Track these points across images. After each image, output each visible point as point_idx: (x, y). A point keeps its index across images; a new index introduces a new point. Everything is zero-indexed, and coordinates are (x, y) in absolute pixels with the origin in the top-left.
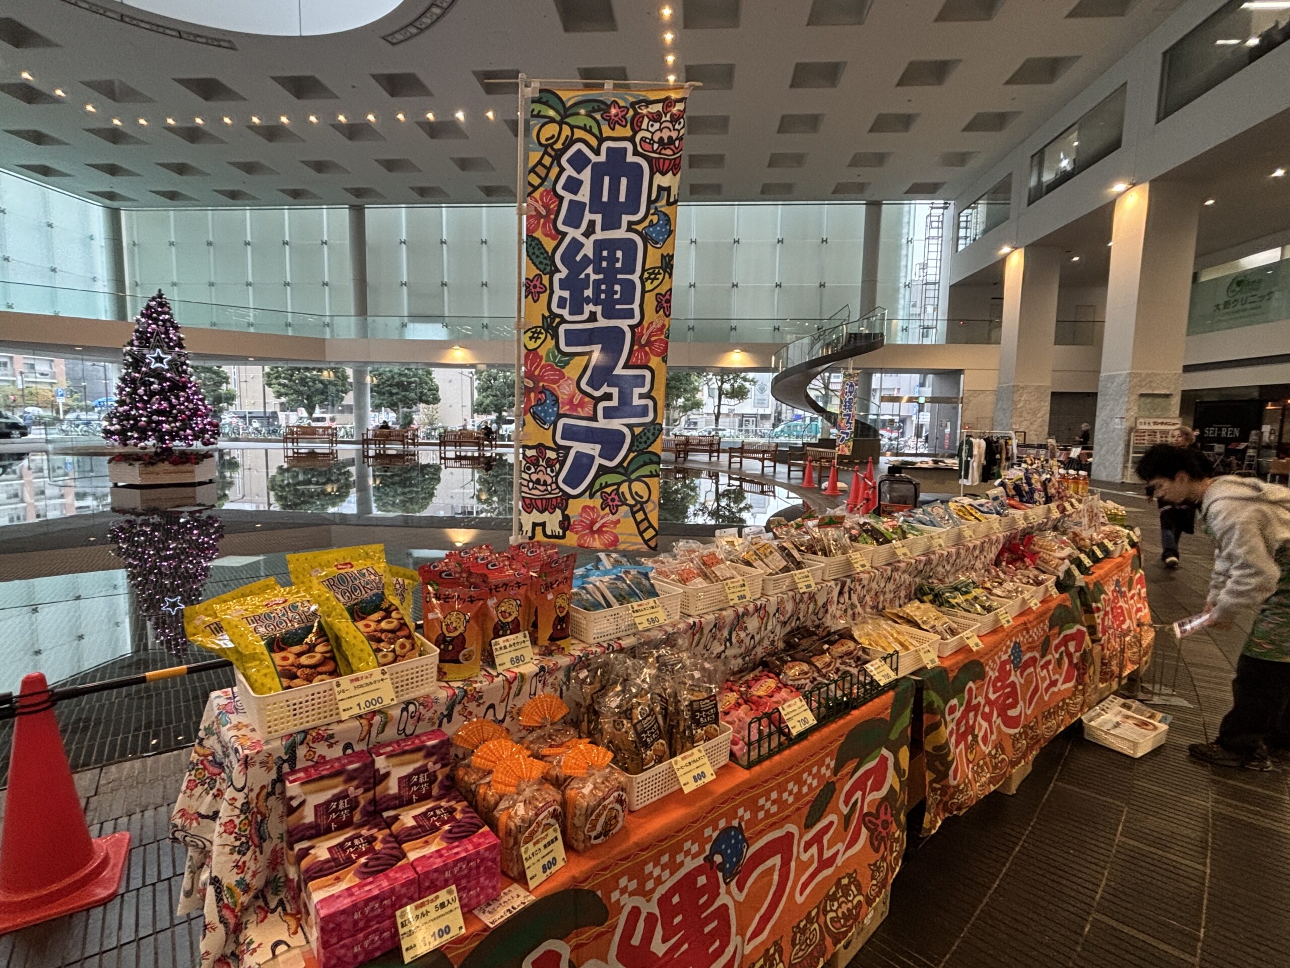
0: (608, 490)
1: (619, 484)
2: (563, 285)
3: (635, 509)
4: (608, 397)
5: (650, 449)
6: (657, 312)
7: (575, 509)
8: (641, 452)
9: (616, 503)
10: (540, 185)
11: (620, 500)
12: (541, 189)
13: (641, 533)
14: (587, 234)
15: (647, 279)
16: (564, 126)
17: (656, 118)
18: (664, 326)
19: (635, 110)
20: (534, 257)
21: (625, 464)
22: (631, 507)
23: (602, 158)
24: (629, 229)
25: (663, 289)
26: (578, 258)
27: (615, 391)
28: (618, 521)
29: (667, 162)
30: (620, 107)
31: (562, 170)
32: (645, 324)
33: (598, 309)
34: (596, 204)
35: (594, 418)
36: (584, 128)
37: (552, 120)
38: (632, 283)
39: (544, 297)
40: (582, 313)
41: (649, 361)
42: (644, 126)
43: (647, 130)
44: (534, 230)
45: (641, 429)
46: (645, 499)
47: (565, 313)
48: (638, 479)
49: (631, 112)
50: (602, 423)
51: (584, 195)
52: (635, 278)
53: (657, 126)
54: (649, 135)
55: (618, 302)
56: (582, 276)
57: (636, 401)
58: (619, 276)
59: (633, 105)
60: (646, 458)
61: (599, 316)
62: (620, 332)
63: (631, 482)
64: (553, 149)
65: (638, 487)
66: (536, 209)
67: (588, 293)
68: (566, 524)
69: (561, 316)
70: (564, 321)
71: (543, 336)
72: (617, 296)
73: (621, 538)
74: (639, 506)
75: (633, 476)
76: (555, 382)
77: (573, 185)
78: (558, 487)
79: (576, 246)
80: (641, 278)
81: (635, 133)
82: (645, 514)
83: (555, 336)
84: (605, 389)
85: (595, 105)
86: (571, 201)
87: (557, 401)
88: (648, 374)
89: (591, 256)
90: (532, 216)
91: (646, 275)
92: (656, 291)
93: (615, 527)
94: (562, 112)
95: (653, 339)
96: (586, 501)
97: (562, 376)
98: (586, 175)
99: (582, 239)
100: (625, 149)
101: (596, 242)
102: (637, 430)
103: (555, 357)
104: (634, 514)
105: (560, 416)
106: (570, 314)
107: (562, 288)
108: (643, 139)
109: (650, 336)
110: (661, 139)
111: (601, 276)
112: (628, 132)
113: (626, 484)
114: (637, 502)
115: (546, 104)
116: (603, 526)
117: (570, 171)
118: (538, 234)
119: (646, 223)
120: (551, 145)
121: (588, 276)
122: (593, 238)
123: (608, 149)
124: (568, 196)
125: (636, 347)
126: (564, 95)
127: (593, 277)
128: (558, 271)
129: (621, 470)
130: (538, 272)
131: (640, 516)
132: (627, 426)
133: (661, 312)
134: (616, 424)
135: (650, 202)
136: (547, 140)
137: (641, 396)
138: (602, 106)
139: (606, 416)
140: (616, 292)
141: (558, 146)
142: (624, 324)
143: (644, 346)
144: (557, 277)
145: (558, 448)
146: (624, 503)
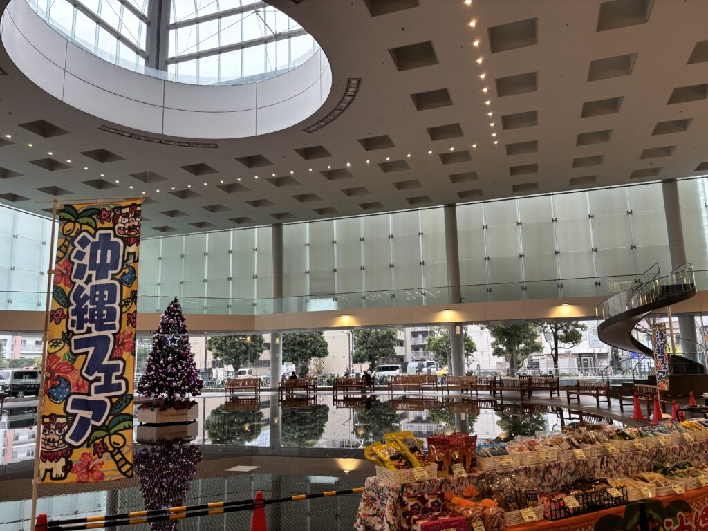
0: (98, 441)
1: (103, 437)
2: (74, 313)
3: (114, 453)
4: (98, 379)
5: (123, 412)
6: (128, 324)
7: (76, 457)
8: (117, 415)
9: (102, 450)
10: (63, 257)
11: (104, 449)
12: (64, 259)
13: (119, 469)
14: (87, 282)
15: (124, 305)
16: (77, 224)
17: (126, 216)
18: (132, 333)
19: (115, 212)
20: (57, 298)
21: (107, 424)
22: (111, 452)
23: (97, 239)
24: (113, 278)
25: (131, 311)
26: (81, 296)
27: (102, 375)
28: (103, 463)
29: (132, 239)
30: (107, 212)
31: (74, 247)
32: (121, 332)
33: (93, 326)
34: (93, 265)
35: (89, 394)
36: (87, 224)
37: (70, 221)
38: (114, 309)
39: (64, 321)
40: (82, 328)
41: (122, 355)
42: (120, 221)
43: (122, 223)
44: (59, 283)
45: (116, 399)
46: (121, 444)
47: (74, 329)
48: (116, 433)
49: (113, 214)
50: (94, 397)
51: (86, 261)
52: (116, 306)
53: (127, 220)
54: (122, 226)
55: (105, 320)
56: (83, 307)
57: (114, 381)
58: (106, 306)
59: (113, 210)
60: (121, 418)
61: (93, 330)
62: (107, 338)
63: (110, 435)
64: (70, 237)
65: (115, 438)
66: (60, 271)
67: (87, 316)
68: (68, 468)
69: (72, 332)
70: (74, 334)
71: (62, 345)
72: (104, 317)
73: (106, 474)
74: (117, 451)
75: (112, 431)
76: (68, 372)
77: (80, 256)
78: (65, 442)
79: (81, 289)
80: (120, 305)
81: (115, 224)
82: (122, 455)
83: (70, 345)
84: (97, 374)
85: (94, 211)
86: (78, 265)
87: (69, 385)
88: (121, 363)
89: (89, 295)
90: (57, 275)
91: (123, 303)
92: (128, 312)
93: (101, 467)
94: (76, 216)
95: (125, 341)
96: (85, 449)
97: (73, 368)
98: (87, 250)
99: (84, 285)
100: (110, 234)
101: (92, 286)
102: (114, 400)
103: (69, 357)
104: (113, 457)
105: (70, 395)
106: (78, 329)
107: (73, 315)
108: (119, 228)
109: (124, 339)
110: (129, 227)
111: (95, 306)
112: (111, 225)
113: (107, 437)
114: (115, 448)
115: (68, 212)
116: (94, 467)
117: (79, 248)
118: (62, 285)
119: (121, 274)
120: (68, 235)
121: (87, 306)
122: (90, 284)
123: (100, 234)
124: (77, 262)
125: (116, 347)
126: (77, 207)
127: (90, 307)
128: (72, 305)
129: (104, 428)
130: (61, 307)
131: (118, 457)
132: (108, 397)
133: (130, 325)
134: (102, 397)
135: (124, 262)
136: (67, 232)
137: (117, 378)
138: (97, 212)
139: (97, 392)
140: (104, 315)
141: (73, 234)
142: (109, 333)
143: (120, 345)
144: (71, 308)
145: (68, 415)
146: (106, 450)
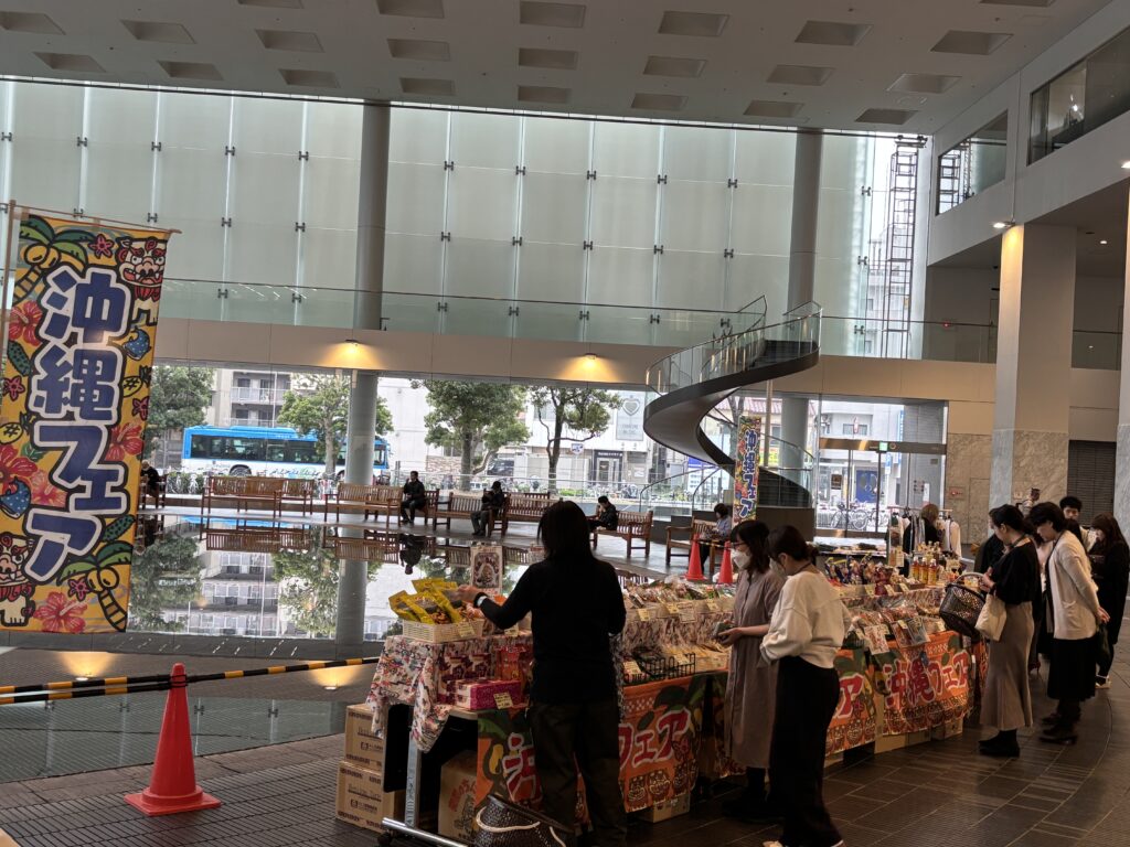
0: (76, 578)
1: (87, 572)
2: (41, 385)
3: (102, 595)
4: (81, 489)
5: (120, 539)
6: (134, 415)
7: (40, 596)
8: (111, 542)
9: (84, 589)
10: (24, 297)
11: (88, 588)
12: (25, 301)
13: (108, 617)
14: (69, 343)
15: (125, 386)
16: (52, 250)
18: (139, 428)
19: (119, 244)
20: (14, 360)
21: (94, 553)
22: (99, 593)
23: (87, 280)
24: (110, 344)
25: (141, 395)
26: (59, 364)
27: (88, 484)
28: (85, 608)
29: (147, 290)
30: (106, 240)
31: (47, 287)
32: (122, 424)
33: (77, 410)
34: (79, 319)
35: (66, 509)
36: (71, 254)
37: (40, 243)
38: (111, 390)
39: (22, 397)
40: (59, 411)
41: (123, 457)
42: (128, 259)
43: (131, 263)
44: (17, 336)
45: (112, 520)
46: (113, 584)
47: (42, 411)
48: (108, 567)
49: (116, 246)
50: (73, 514)
51: (68, 310)
52: (114, 385)
53: (139, 260)
54: (132, 267)
55: (97, 404)
56: (62, 379)
57: (108, 494)
58: (98, 383)
59: (118, 240)
60: (117, 547)
61: (77, 415)
62: (97, 431)
63: (99, 570)
64: (40, 268)
65: (106, 574)
66: (19, 319)
67: (67, 394)
68: (29, 611)
69: (37, 414)
70: (39, 418)
71: (19, 432)
72: (96, 400)
73: (87, 623)
74: (106, 592)
75: (102, 565)
76: (28, 474)
77: (58, 301)
78: (24, 574)
79: (57, 353)
80: (120, 385)
81: (119, 264)
82: (113, 598)
83: (31, 433)
84: (79, 482)
85: (83, 235)
86: (55, 314)
87: (28, 493)
88: (121, 470)
89: (71, 362)
90: (16, 324)
91: (125, 383)
92: (134, 396)
93: (82, 613)
94: (51, 237)
95: (128, 438)
96: (53, 587)
97: (35, 468)
98: (71, 294)
99: (64, 348)
100: (109, 276)
101: (77, 352)
102: (108, 521)
103: (29, 451)
104: (100, 599)
105: (31, 506)
106: (47, 411)
107: (39, 388)
108: (126, 270)
109: (125, 436)
110: (143, 271)
111: (81, 382)
112: (112, 262)
113: (95, 572)
114: (105, 588)
115: (35, 228)
116: (69, 612)
117: (55, 288)
118: (20, 340)
119: (126, 339)
120: (38, 265)
121: (67, 380)
122: (74, 348)
123: (93, 274)
124: (52, 310)
125: (111, 445)
126: (54, 224)
127: (72, 381)
128: (38, 373)
129: (89, 558)
130: (18, 374)
131: (107, 601)
132: (99, 517)
133: (138, 415)
134: (86, 515)
135: (130, 322)
136: (35, 259)
137: (114, 489)
138: (90, 238)
139: (77, 508)
140: (95, 397)
141: (45, 265)
142: (101, 424)
143: (120, 443)
144: (35, 379)
145: (27, 537)
146: (91, 589)
